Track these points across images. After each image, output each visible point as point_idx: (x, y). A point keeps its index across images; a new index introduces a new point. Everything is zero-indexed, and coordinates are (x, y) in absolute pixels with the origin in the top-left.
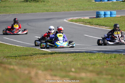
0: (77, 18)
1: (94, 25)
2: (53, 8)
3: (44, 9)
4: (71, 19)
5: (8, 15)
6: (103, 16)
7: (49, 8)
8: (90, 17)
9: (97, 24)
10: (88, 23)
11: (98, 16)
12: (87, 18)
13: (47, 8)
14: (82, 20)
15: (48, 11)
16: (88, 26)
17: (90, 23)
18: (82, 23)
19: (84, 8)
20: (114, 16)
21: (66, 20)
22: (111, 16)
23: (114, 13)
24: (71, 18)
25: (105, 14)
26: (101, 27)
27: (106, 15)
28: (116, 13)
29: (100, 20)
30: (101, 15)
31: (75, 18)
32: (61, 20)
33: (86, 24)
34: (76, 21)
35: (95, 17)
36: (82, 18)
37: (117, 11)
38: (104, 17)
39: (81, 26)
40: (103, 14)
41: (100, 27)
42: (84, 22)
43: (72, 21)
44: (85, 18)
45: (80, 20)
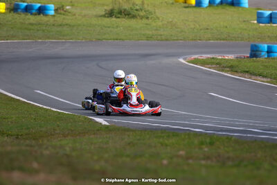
0: (209, 56)
1: (241, 72)
2: (162, 33)
3: (143, 33)
4: (195, 59)
5: (63, 42)
6: (264, 55)
7: (155, 32)
8: (236, 55)
9: (247, 72)
10: (229, 67)
11: (255, 53)
12: (231, 57)
13: (151, 33)
14: (218, 61)
15: (151, 37)
16: (226, 74)
17: (232, 68)
18: (214, 68)
19: (229, 36)
21: (185, 59)
24: (196, 56)
25: (270, 51)
26: (253, 77)
27: (272, 52)
29: (255, 64)
30: (262, 51)
31: (205, 56)
32: (173, 59)
33: (223, 71)
34: (204, 63)
35: (248, 55)
36: (220, 57)
38: (266, 56)
39: (211, 74)
40: (266, 49)
41: (250, 78)
42: (221, 65)
43: (195, 61)
44: (227, 58)
45: (215, 61)
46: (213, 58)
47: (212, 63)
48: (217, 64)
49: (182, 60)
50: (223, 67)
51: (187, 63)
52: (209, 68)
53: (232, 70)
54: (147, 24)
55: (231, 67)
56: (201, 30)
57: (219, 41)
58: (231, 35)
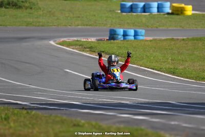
3: (25, 20)
4: (63, 41)
6: (121, 37)
7: (35, 20)
8: (98, 38)
9: (103, 52)
10: (89, 48)
11: (113, 36)
12: (93, 39)
13: (31, 20)
14: (81, 43)
15: (31, 24)
16: (85, 54)
18: (76, 49)
19: (95, 22)
20: (141, 38)
21: (54, 41)
22: (135, 39)
23: (141, 32)
25: (125, 35)
27: (127, 35)
28: (145, 33)
29: (111, 45)
30: (118, 35)
31: (72, 39)
32: (45, 42)
33: (83, 51)
34: (69, 45)
35: (108, 38)
36: (85, 40)
37: (146, 30)
38: (122, 39)
39: (73, 53)
40: (122, 34)
42: (83, 47)
44: (90, 40)
45: (77, 43)
46: (77, 41)
47: (76, 45)
48: (80, 45)
49: (52, 42)
50: (85, 48)
51: (56, 45)
52: (73, 49)
53: (91, 51)
54: (30, 13)
55: (91, 48)
56: (73, 18)
57: (86, 27)
58: (97, 22)
